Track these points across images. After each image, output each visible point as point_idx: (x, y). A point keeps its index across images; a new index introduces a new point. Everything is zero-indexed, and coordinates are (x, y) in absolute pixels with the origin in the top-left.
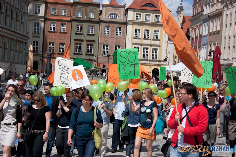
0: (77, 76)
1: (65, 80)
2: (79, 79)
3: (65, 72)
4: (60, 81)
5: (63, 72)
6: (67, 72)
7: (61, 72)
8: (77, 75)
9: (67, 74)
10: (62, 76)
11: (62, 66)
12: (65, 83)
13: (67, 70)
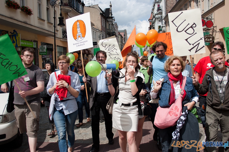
0: (79, 32)
1: (115, 56)
2: (79, 37)
3: (112, 50)
4: (111, 59)
5: (111, 51)
6: (114, 48)
7: (109, 51)
8: (79, 30)
9: (115, 51)
10: (110, 54)
11: (106, 47)
12: (116, 58)
13: (113, 47)
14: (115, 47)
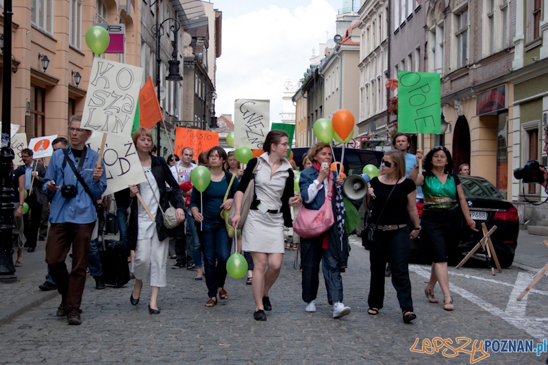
14: (262, 121)
